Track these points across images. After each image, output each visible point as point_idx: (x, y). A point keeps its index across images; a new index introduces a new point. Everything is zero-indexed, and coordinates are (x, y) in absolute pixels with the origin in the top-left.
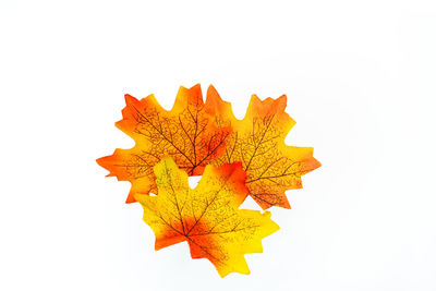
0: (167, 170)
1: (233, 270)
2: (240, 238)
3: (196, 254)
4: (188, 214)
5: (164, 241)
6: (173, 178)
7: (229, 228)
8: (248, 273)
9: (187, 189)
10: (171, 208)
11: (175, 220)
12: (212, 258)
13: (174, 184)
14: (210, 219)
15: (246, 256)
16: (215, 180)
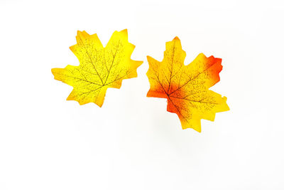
1: (191, 127)
2: (203, 108)
3: (170, 109)
5: (154, 93)
6: (175, 54)
7: (198, 99)
8: (200, 132)
9: (182, 64)
10: (167, 73)
12: (180, 115)
13: (175, 58)
16: (201, 64)
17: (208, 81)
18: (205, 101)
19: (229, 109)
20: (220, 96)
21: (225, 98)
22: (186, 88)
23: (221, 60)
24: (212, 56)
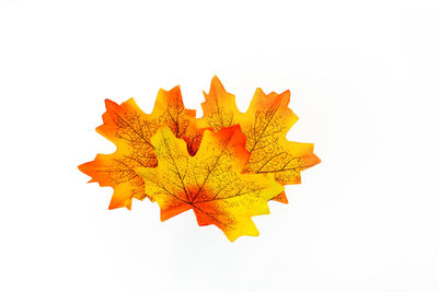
0: (165, 140)
1: (241, 234)
2: (247, 202)
3: (202, 222)
4: (189, 182)
5: (169, 211)
6: (171, 148)
7: (233, 193)
8: (258, 234)
9: (187, 157)
10: (173, 178)
11: (179, 189)
12: (218, 224)
13: (173, 153)
14: (213, 185)
15: (254, 218)
16: (214, 145)
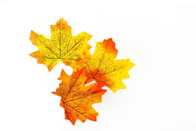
17: (111, 56)
18: (117, 68)
19: (134, 65)
20: (124, 60)
21: (128, 60)
22: (101, 67)
23: (111, 39)
24: (105, 40)
